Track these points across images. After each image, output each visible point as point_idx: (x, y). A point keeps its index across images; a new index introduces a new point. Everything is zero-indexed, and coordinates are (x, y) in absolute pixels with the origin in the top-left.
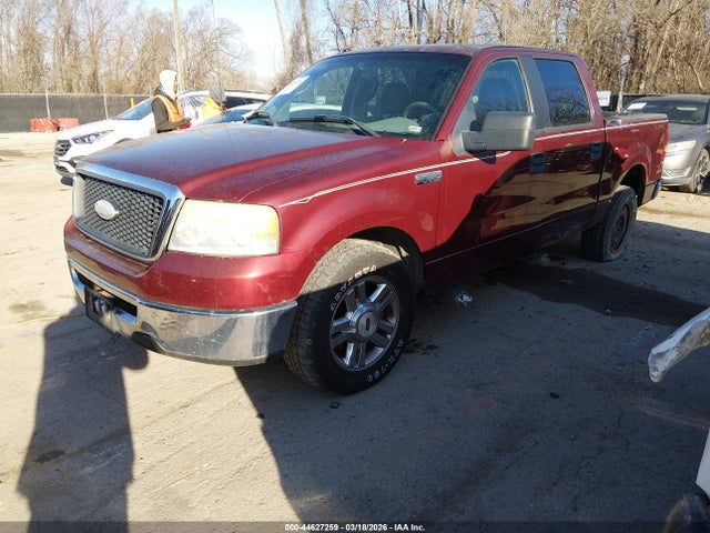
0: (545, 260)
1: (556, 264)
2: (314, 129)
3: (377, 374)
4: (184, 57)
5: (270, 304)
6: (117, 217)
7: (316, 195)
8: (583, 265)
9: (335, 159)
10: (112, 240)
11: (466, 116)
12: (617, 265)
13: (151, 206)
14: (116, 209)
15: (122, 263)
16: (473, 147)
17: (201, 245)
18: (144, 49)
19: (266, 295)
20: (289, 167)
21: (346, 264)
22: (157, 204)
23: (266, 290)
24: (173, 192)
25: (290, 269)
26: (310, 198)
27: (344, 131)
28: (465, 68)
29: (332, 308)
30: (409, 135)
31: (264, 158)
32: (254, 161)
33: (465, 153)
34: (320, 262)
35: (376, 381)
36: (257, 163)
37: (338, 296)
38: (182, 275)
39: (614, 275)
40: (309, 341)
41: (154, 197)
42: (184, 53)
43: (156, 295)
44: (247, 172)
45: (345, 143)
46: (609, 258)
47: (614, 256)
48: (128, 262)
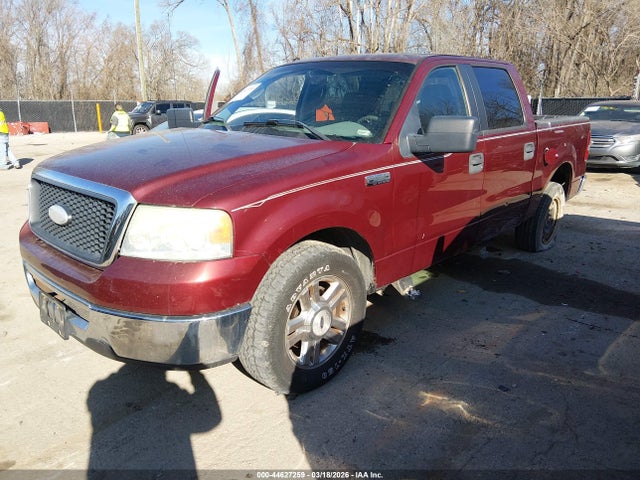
0: (484, 253)
1: (493, 255)
2: (266, 133)
3: (331, 370)
4: (146, 66)
5: (224, 308)
6: (69, 222)
7: (269, 199)
8: (518, 255)
9: (287, 162)
10: (65, 245)
11: (412, 121)
12: (549, 256)
13: (103, 212)
14: (68, 214)
15: (75, 268)
16: (419, 149)
17: (154, 250)
18: (110, 59)
19: (220, 299)
20: (242, 171)
21: (300, 265)
22: (109, 210)
23: (219, 294)
24: (125, 197)
25: (244, 272)
26: (264, 201)
27: (295, 135)
28: (409, 76)
29: (288, 309)
30: (358, 138)
31: (217, 163)
32: (207, 166)
33: (411, 155)
34: (275, 263)
35: (330, 378)
36: (210, 167)
37: (293, 297)
38: (133, 282)
39: (546, 265)
40: (265, 344)
41: (106, 203)
42: (146, 62)
43: (109, 301)
44: (200, 176)
45: (298, 147)
46: (540, 249)
47: (545, 247)
48: (81, 268)
